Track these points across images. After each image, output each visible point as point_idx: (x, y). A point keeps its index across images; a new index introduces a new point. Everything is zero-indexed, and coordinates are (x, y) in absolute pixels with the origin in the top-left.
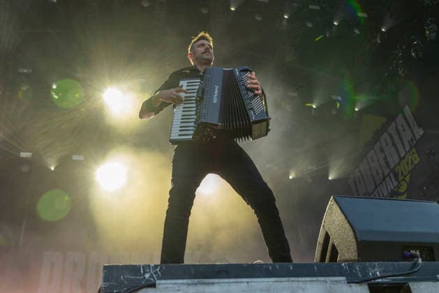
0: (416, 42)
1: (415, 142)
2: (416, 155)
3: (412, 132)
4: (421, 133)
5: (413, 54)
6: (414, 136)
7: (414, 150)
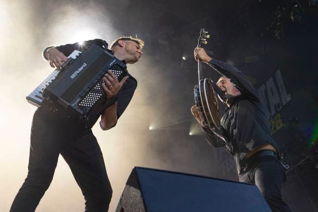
0: (296, 6)
1: (281, 107)
2: (280, 120)
3: (280, 97)
4: (289, 99)
5: (292, 18)
6: (281, 101)
7: (279, 115)
